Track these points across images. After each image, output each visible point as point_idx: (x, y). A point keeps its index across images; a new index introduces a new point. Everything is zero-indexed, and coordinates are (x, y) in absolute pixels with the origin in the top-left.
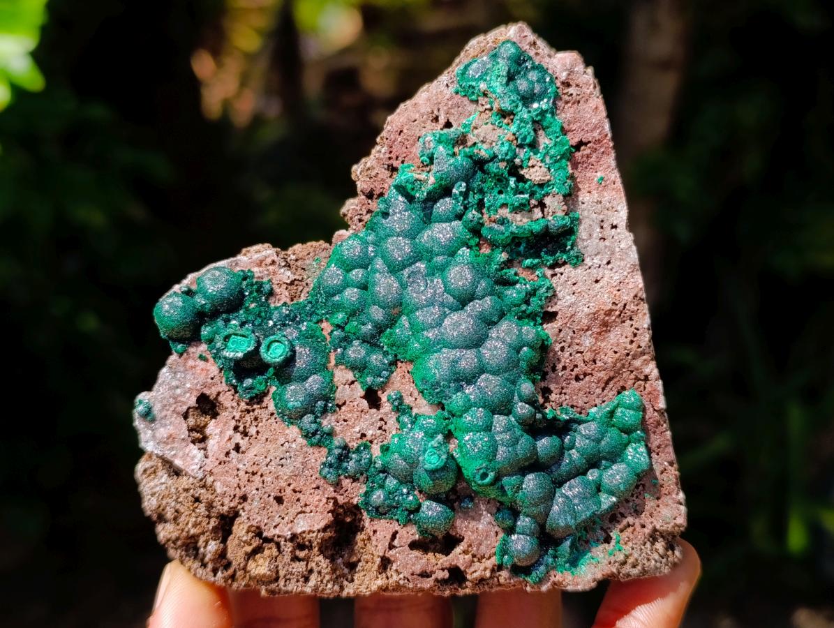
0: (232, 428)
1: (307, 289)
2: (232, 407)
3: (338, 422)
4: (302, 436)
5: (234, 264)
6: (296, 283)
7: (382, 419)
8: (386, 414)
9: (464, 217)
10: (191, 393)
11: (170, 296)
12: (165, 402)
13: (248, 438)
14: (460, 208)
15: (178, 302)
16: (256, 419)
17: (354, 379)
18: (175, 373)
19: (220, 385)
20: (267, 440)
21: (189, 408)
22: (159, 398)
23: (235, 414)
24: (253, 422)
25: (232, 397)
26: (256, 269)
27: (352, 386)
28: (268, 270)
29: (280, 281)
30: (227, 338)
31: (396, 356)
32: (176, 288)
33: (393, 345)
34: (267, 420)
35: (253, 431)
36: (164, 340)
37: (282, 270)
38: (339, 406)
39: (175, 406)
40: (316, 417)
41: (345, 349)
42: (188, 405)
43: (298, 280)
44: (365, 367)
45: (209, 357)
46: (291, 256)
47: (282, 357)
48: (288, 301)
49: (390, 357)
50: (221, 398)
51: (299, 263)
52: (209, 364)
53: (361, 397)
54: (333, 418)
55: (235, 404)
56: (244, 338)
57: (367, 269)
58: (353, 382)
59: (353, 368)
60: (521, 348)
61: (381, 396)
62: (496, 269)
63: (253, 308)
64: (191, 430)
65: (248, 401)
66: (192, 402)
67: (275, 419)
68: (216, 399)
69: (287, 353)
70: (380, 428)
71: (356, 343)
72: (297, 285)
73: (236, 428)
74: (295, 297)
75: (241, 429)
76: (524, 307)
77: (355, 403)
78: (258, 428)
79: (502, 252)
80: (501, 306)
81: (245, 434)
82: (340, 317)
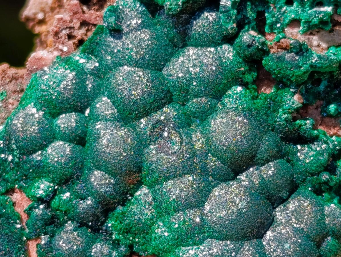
9: (238, 40)
14: (231, 26)
33: (128, 231)
41: (52, 236)
57: (84, 113)
60: (323, 238)
62: (286, 120)
76: (325, 176)
79: (294, 93)
80: (292, 175)
82: (42, 186)
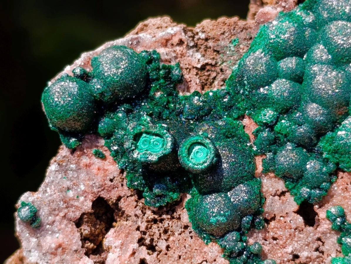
0: (136, 240)
1: (221, 77)
2: (136, 215)
3: (266, 240)
4: (225, 255)
5: (135, 42)
6: (208, 67)
7: (319, 239)
8: (323, 233)
10: (85, 197)
11: (62, 79)
12: (54, 206)
13: (155, 254)
15: (73, 87)
16: (166, 231)
17: (285, 189)
18: (66, 172)
19: (120, 188)
20: (180, 257)
21: (83, 214)
22: (46, 200)
23: (139, 223)
24: (162, 235)
25: (135, 203)
26: (162, 51)
27: (282, 197)
28: (174, 52)
29: (189, 65)
30: (137, 137)
31: (337, 164)
32: (68, 69)
33: (336, 152)
34: (180, 234)
35: (162, 245)
36: (53, 132)
37: (191, 52)
38: (267, 221)
39: (66, 211)
40: (242, 234)
41: (275, 153)
42: (83, 211)
43: (211, 65)
44: (301, 177)
45: (107, 154)
46: (200, 34)
47: (206, 164)
48: (199, 89)
49: (331, 166)
50: (122, 204)
51: (210, 43)
52: (106, 162)
53: (295, 212)
54: (260, 235)
55: (139, 212)
56: (158, 138)
57: (302, 57)
58: (283, 193)
59: (285, 177)
61: (317, 211)
63: (160, 98)
64: (84, 239)
65: (155, 209)
66: (88, 206)
67: (190, 232)
68: (116, 204)
69: (213, 159)
70: (317, 250)
71: (289, 146)
72: (208, 71)
73: (141, 241)
74: (206, 84)
75: (148, 242)
77: (288, 219)
78: (169, 243)
81: (152, 248)
82: (268, 114)
